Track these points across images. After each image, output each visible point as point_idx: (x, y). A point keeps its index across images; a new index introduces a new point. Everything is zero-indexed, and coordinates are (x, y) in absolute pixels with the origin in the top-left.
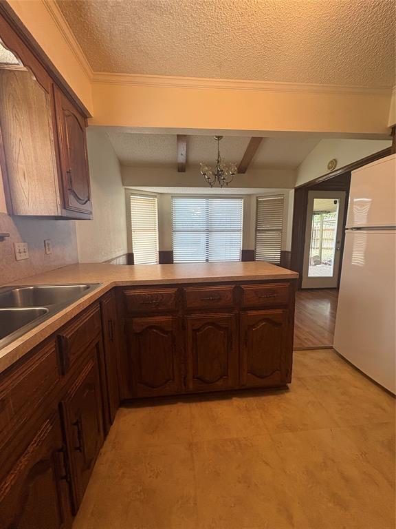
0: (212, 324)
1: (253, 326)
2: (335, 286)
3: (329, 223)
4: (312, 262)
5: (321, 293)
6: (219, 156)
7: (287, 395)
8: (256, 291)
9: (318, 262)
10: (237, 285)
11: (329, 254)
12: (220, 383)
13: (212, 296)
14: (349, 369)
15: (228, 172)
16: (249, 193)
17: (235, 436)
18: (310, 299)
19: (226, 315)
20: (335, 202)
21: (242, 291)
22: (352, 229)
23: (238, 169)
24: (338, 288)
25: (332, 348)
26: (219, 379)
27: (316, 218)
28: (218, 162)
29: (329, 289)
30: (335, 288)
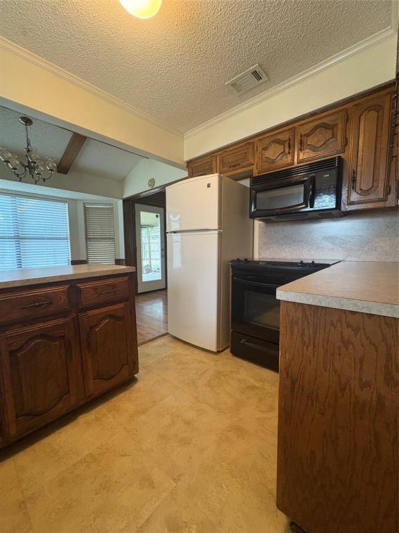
0: (42, 336)
1: (96, 326)
2: (164, 287)
3: (154, 238)
4: (144, 271)
5: (154, 294)
6: (28, 144)
7: (137, 386)
8: (95, 289)
9: (149, 271)
10: (71, 284)
11: (157, 263)
12: (60, 406)
13: (38, 302)
14: (180, 345)
15: (44, 166)
16: (75, 198)
17: (86, 453)
18: (146, 301)
19: (61, 321)
20: (157, 216)
21: (79, 291)
22: (171, 232)
23: (58, 167)
24: (166, 289)
25: (168, 333)
26: (58, 402)
27: (144, 232)
28: (28, 151)
29: (160, 290)
30: (164, 289)
